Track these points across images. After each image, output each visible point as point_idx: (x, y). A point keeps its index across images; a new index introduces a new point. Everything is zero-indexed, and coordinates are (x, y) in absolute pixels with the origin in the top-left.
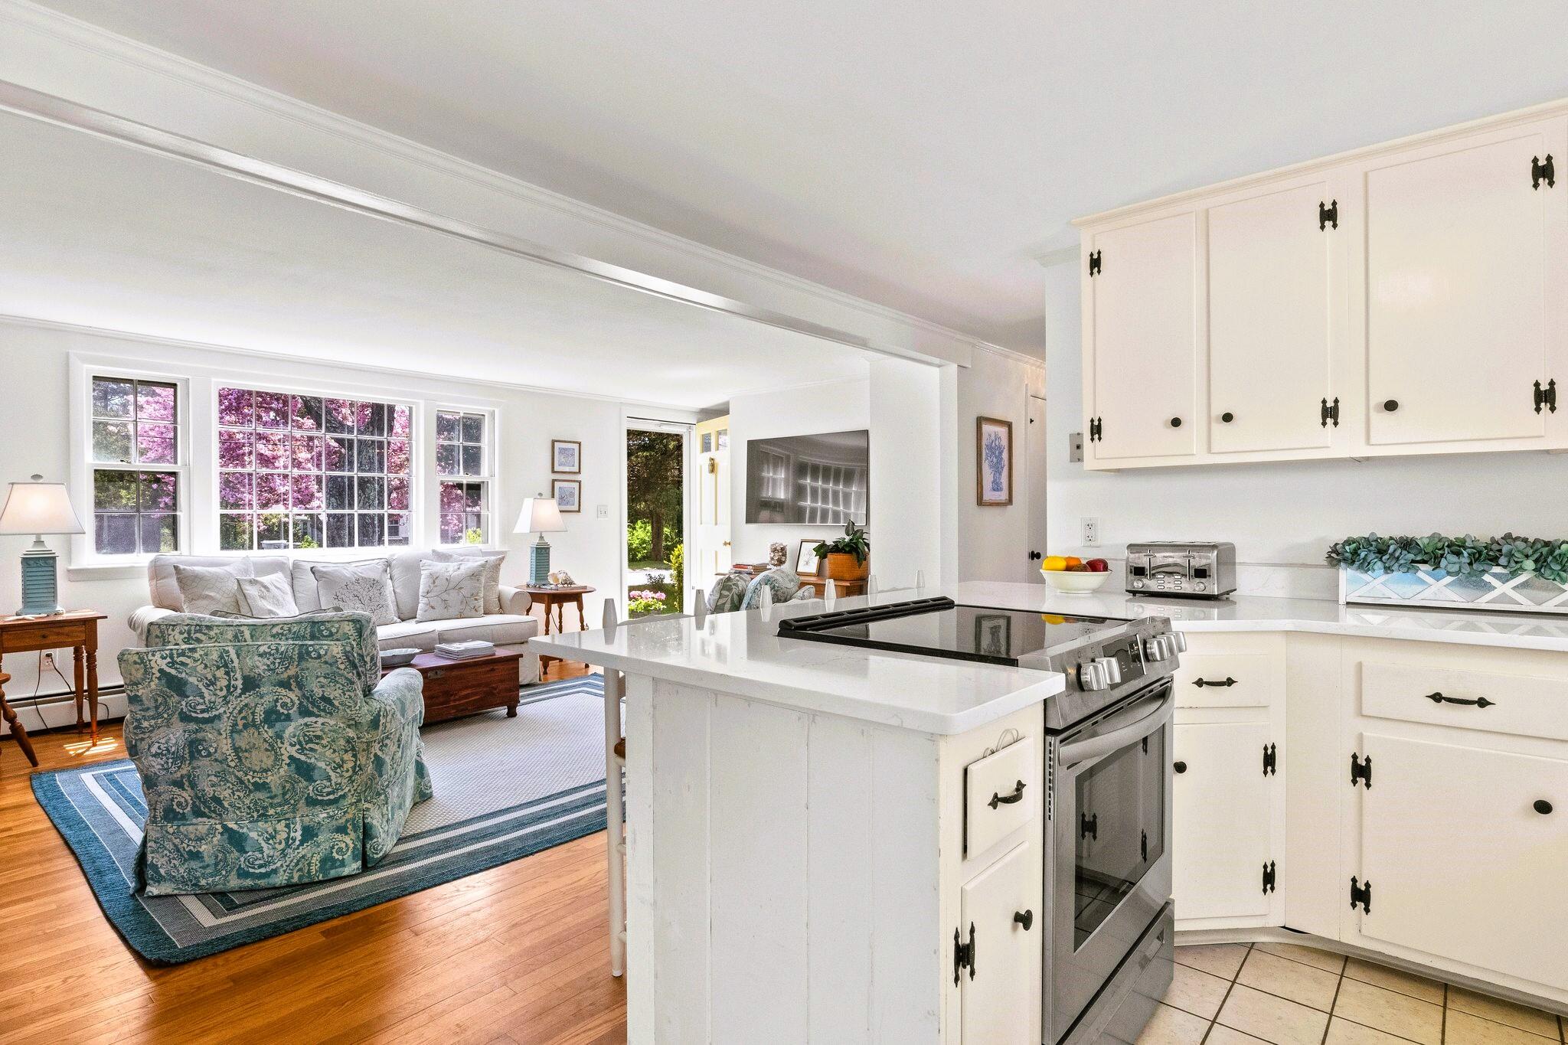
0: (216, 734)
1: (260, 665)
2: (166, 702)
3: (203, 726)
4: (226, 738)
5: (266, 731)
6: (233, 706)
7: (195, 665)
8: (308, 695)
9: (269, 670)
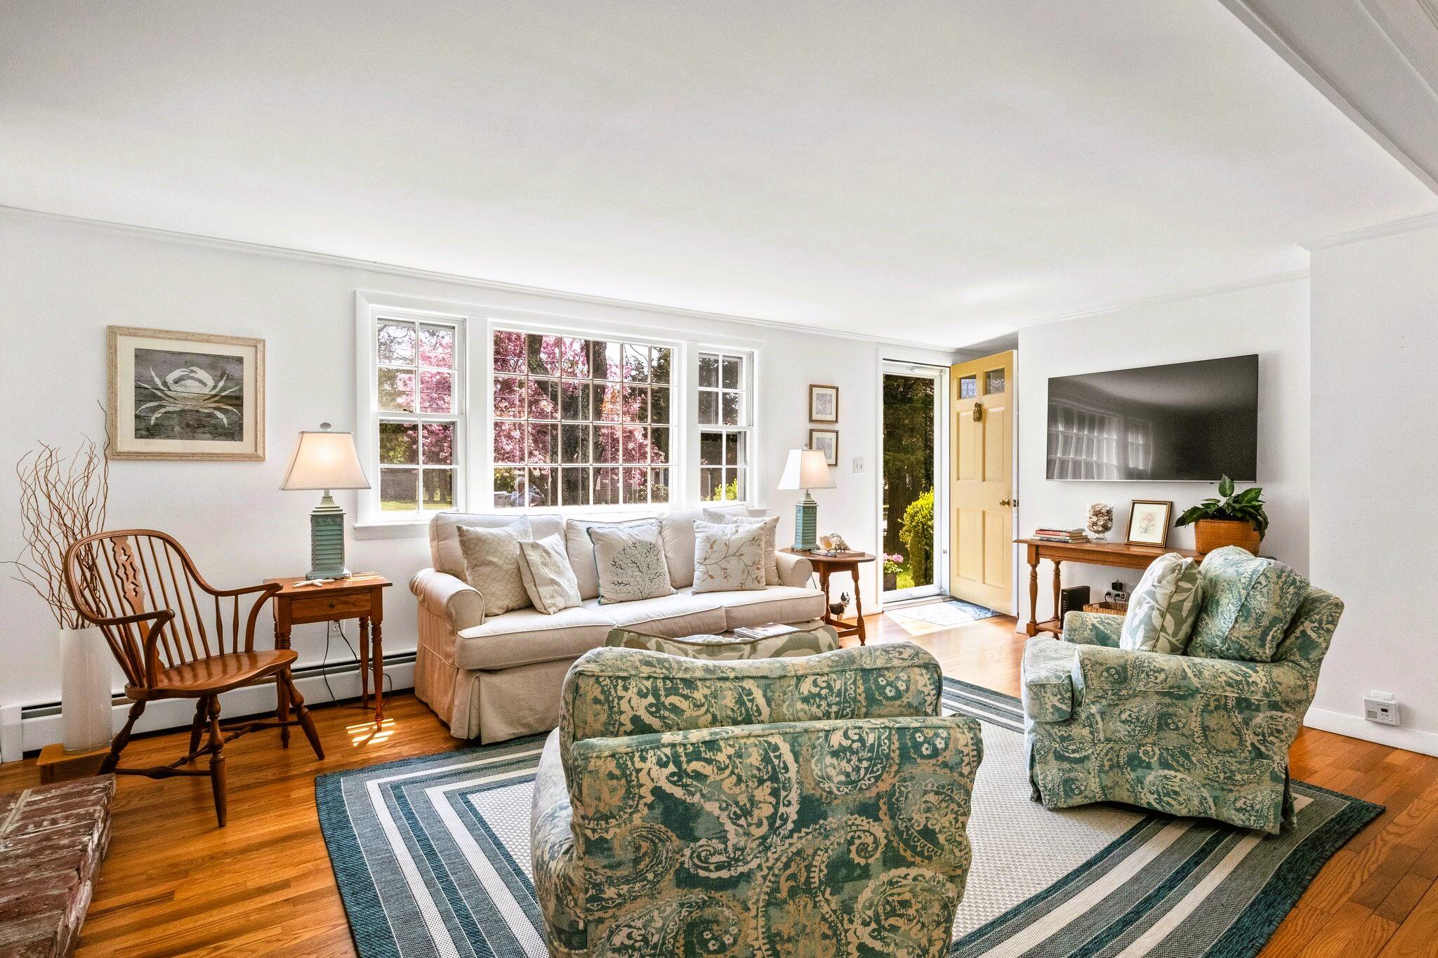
0: (738, 909)
1: (833, 771)
2: (656, 850)
3: (717, 895)
4: (756, 916)
5: (827, 900)
6: (776, 856)
7: (718, 778)
8: (902, 826)
9: (846, 783)
